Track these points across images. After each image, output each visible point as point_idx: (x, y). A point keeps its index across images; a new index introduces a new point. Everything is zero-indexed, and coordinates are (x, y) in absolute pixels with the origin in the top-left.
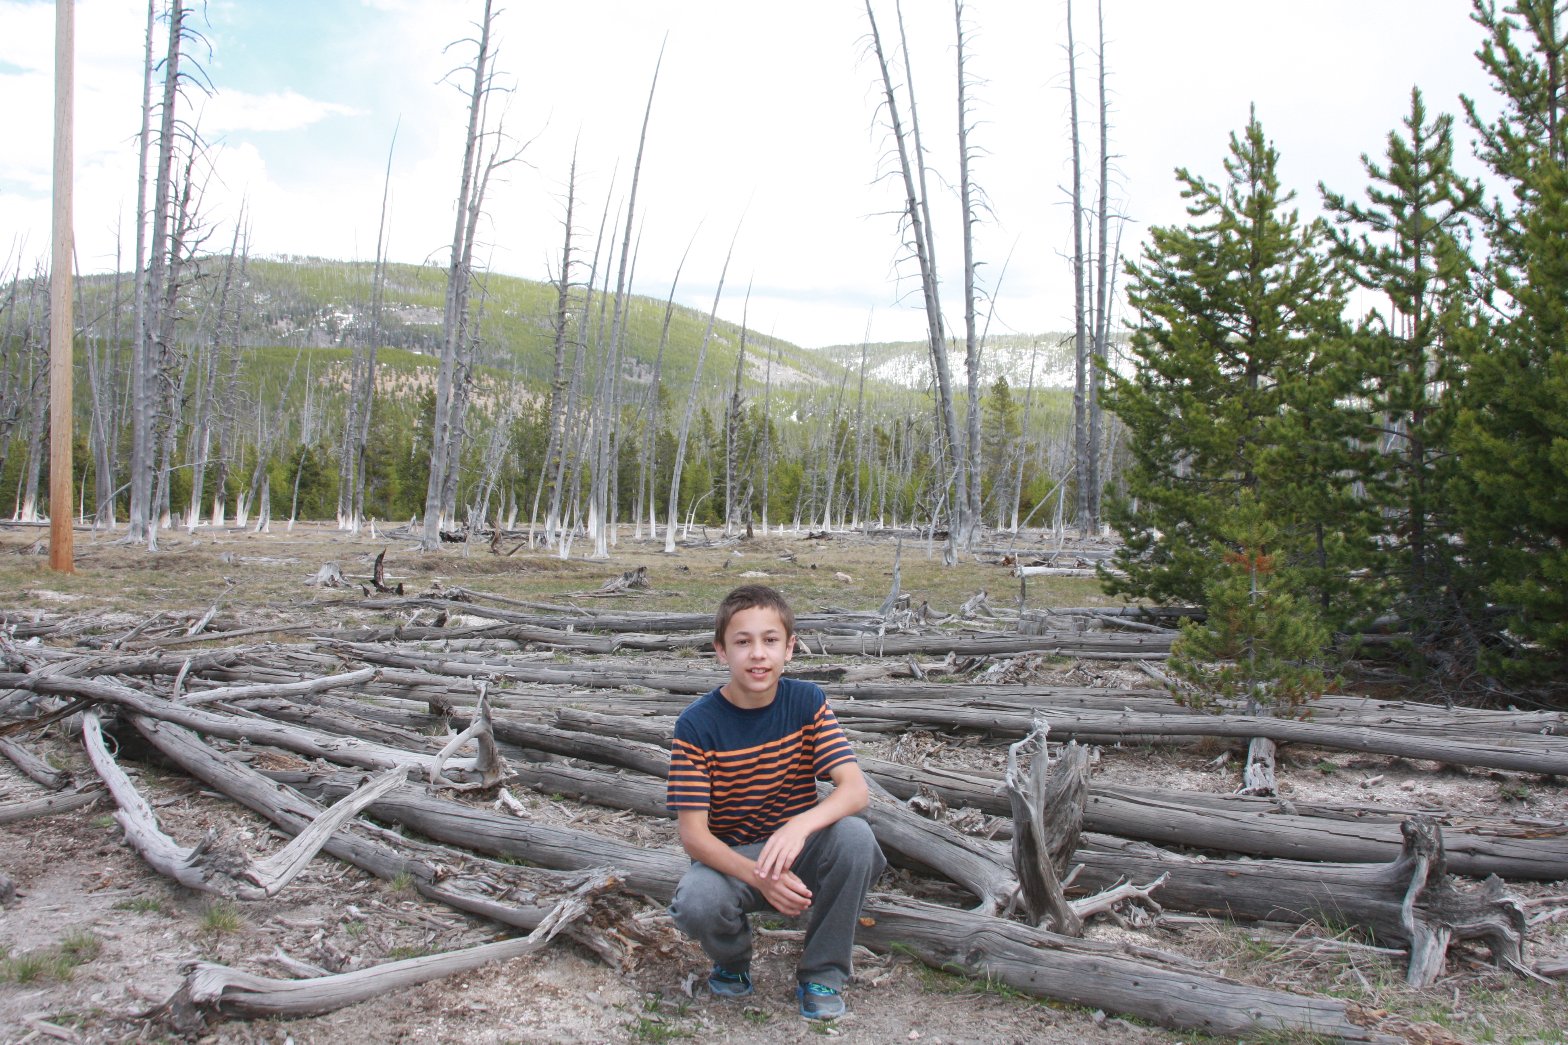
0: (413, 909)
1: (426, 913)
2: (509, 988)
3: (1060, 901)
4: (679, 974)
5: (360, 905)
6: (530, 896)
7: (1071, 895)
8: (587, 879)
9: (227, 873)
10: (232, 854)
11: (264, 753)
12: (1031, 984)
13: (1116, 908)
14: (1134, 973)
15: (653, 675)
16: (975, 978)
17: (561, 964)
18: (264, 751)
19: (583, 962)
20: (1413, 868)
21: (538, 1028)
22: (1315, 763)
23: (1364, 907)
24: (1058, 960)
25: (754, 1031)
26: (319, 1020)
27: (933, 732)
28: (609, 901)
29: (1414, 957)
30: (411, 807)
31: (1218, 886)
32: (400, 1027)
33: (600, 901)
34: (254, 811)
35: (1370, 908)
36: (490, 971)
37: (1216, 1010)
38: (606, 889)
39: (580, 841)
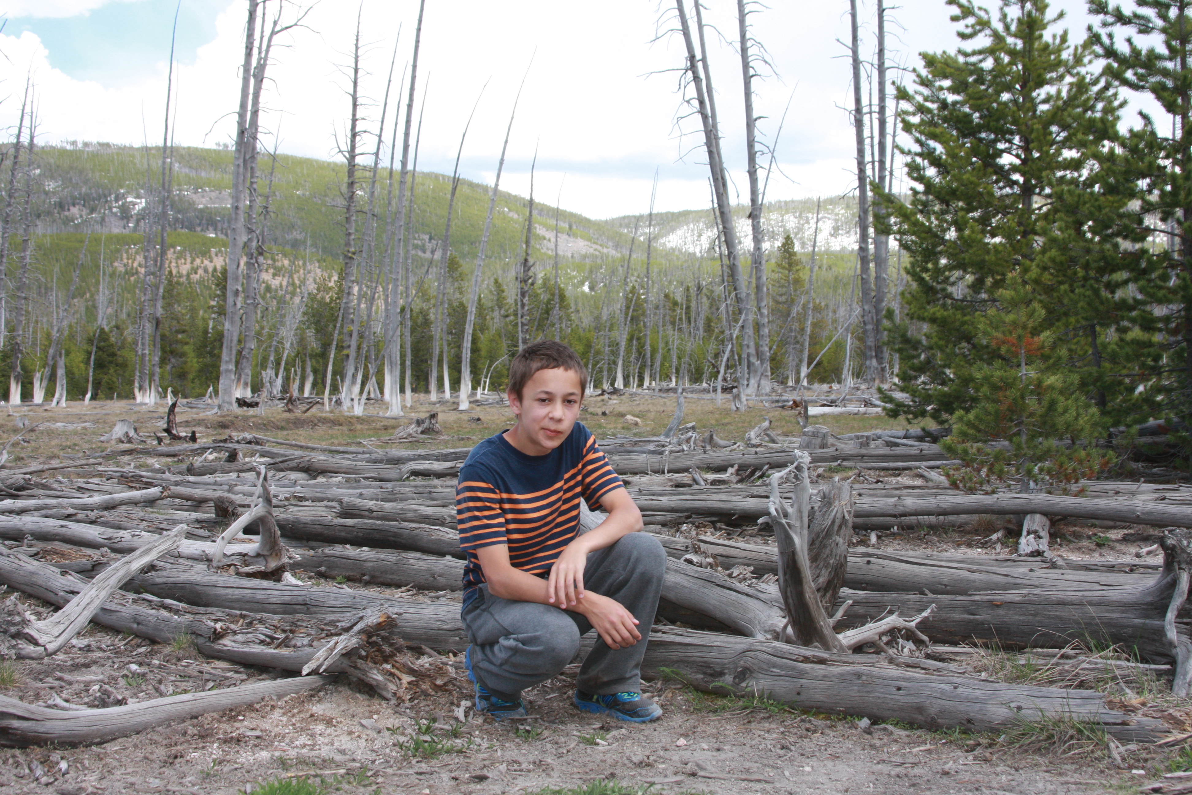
0: (194, 666)
1: (206, 668)
2: (285, 719)
3: (827, 632)
4: (452, 704)
5: (140, 664)
6: (306, 641)
7: (839, 627)
8: (361, 618)
9: (5, 632)
10: (10, 613)
11: (49, 548)
12: (798, 698)
13: (885, 639)
14: (897, 679)
15: (440, 489)
16: (743, 696)
17: (336, 697)
18: (48, 546)
19: (358, 695)
20: (1173, 584)
21: (312, 749)
22: (1089, 537)
23: (1128, 626)
24: (823, 673)
25: (525, 746)
26: (94, 748)
27: (713, 523)
28: (383, 638)
29: (1179, 669)
30: (193, 584)
31: (983, 616)
32: (174, 750)
33: (374, 639)
34: (37, 598)
35: (1134, 626)
36: (266, 706)
37: (977, 707)
38: (379, 626)
39: (358, 600)
